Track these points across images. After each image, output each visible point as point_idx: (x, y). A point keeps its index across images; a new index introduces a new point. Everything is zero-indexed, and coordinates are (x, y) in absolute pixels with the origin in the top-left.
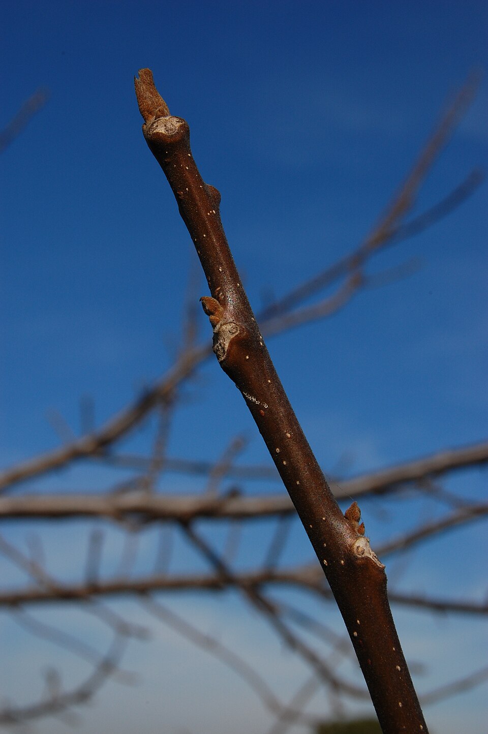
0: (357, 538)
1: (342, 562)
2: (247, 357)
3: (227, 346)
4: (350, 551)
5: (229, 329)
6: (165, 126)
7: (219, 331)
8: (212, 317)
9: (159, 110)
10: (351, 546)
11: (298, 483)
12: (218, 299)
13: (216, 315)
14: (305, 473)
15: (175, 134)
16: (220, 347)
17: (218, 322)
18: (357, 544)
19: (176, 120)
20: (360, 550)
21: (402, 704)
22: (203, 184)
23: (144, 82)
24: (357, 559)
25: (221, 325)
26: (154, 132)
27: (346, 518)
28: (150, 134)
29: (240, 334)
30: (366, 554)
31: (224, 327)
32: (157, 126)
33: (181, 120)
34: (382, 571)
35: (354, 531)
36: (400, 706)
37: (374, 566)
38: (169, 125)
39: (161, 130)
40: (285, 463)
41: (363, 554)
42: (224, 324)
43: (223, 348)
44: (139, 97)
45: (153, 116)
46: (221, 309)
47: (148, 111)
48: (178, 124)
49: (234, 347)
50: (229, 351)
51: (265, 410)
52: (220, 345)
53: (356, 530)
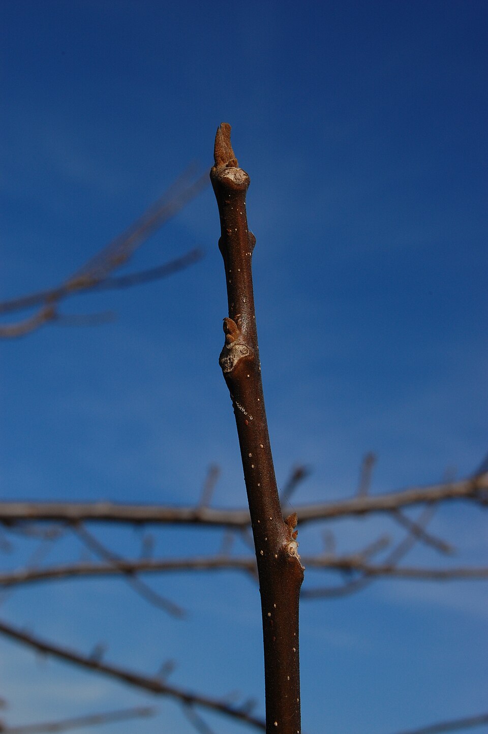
0: (291, 541)
1: (276, 556)
2: (248, 376)
3: (236, 362)
4: (285, 549)
5: (240, 350)
6: (235, 175)
7: (232, 349)
8: (229, 336)
9: (233, 161)
10: (286, 546)
11: (259, 485)
12: (237, 322)
13: (232, 335)
14: (266, 480)
15: (241, 184)
16: (229, 361)
17: (233, 341)
18: (291, 546)
19: (243, 173)
20: (292, 550)
21: (290, 678)
22: (248, 230)
23: (223, 134)
24: (289, 556)
25: (235, 345)
26: (225, 176)
27: (286, 523)
28: (221, 177)
29: (249, 356)
30: (295, 555)
31: (237, 347)
32: (228, 173)
33: (246, 174)
34: (302, 571)
35: (290, 535)
36: (288, 679)
37: (299, 567)
38: (238, 175)
39: (231, 177)
40: (253, 466)
41: (294, 554)
42: (237, 344)
43: (232, 363)
44: (217, 144)
45: (224, 163)
46: (238, 332)
47: (221, 158)
48: (244, 177)
49: (241, 365)
50: (236, 366)
51: (249, 420)
52: (230, 359)
53: (291, 534)
